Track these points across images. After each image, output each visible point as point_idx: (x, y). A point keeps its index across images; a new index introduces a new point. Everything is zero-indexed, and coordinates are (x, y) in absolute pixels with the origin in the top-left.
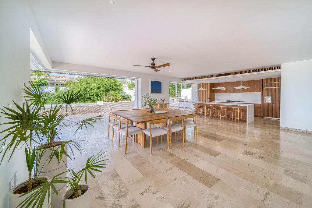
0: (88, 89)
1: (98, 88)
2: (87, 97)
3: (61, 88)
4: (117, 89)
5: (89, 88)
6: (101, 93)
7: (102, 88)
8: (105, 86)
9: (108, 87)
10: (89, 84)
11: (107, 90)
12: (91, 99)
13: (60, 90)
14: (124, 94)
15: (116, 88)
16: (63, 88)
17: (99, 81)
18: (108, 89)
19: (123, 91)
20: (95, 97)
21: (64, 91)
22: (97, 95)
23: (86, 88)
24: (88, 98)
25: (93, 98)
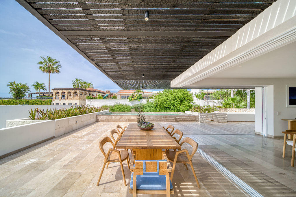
0: (167, 101)
1: (174, 100)
2: (167, 107)
3: (150, 100)
4: (189, 99)
6: (177, 103)
8: (180, 97)
9: (182, 99)
10: (167, 96)
11: (181, 101)
13: (149, 101)
14: (195, 104)
17: (175, 94)
19: (193, 101)
22: (174, 105)
25: (171, 107)
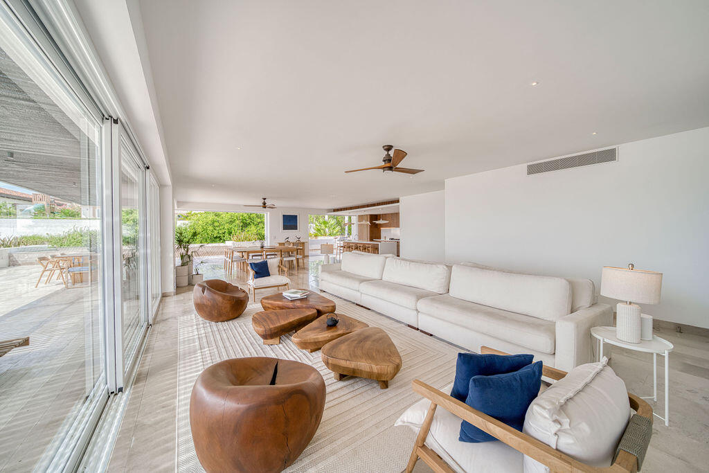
0: (216, 224)
1: (231, 222)
5: (218, 221)
6: (236, 229)
7: (237, 222)
8: (241, 218)
9: (246, 220)
10: (218, 216)
11: (245, 225)
12: (221, 239)
13: (178, 225)
15: (259, 220)
16: (182, 222)
18: (246, 223)
20: (227, 235)
21: (184, 227)
22: (230, 233)
23: (213, 222)
24: (216, 237)
25: (224, 236)
